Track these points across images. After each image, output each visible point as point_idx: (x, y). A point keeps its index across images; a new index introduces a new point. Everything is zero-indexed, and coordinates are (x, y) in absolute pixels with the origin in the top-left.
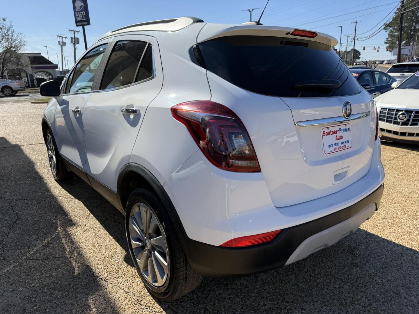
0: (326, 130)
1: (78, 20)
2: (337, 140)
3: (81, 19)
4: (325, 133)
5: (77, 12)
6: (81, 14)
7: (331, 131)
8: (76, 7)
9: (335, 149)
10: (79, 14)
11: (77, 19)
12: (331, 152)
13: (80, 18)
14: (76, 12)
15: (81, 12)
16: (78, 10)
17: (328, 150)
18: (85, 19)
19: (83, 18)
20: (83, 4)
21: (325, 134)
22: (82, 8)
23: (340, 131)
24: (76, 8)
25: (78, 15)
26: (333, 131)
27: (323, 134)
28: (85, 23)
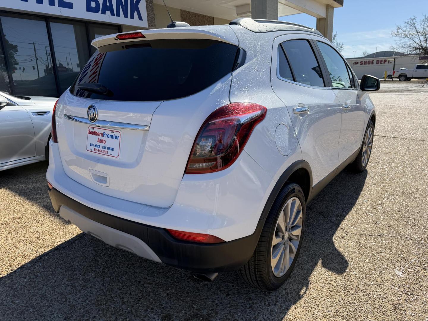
0: (91, 130)
2: (98, 142)
7: (95, 132)
9: (95, 150)
12: (91, 151)
21: (90, 132)
26: (97, 133)
27: (88, 132)
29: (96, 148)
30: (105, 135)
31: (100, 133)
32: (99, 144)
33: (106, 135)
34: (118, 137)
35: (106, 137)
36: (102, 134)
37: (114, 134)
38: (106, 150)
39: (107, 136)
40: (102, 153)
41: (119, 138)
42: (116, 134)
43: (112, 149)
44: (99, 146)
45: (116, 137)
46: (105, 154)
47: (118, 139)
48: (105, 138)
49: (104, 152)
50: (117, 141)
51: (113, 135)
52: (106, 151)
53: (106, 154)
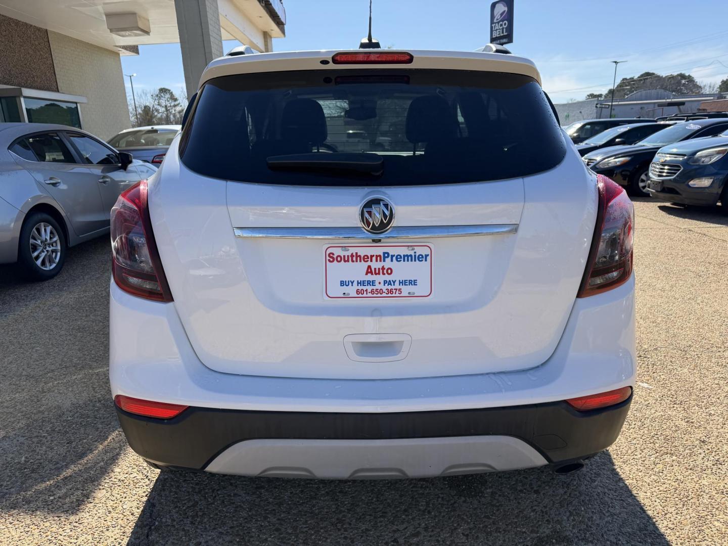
0: (337, 252)
1: (495, 36)
2: (369, 274)
3: (500, 34)
4: (335, 256)
5: (496, 23)
6: (501, 25)
7: (354, 254)
8: (495, 15)
9: (358, 292)
10: (498, 27)
11: (494, 34)
12: (345, 296)
13: (498, 33)
14: (494, 23)
15: (501, 23)
16: (497, 19)
17: (338, 290)
18: (506, 34)
19: (503, 33)
20: (506, 9)
21: (332, 258)
22: (504, 15)
23: (385, 257)
24: (495, 17)
25: (496, 28)
26: (360, 256)
27: (328, 258)
28: (505, 40)
29: (360, 288)
30: (388, 257)
31: (372, 256)
32: (370, 277)
33: (392, 256)
34: (427, 256)
35: (392, 261)
36: (380, 256)
37: (415, 253)
38: (397, 286)
39: (394, 258)
40: (384, 295)
41: (429, 258)
42: (420, 251)
43: (413, 283)
44: (372, 283)
45: (420, 258)
46: (394, 295)
47: (426, 260)
48: (388, 264)
49: (390, 291)
50: (425, 265)
51: (413, 255)
52: (396, 289)
53: (397, 295)
